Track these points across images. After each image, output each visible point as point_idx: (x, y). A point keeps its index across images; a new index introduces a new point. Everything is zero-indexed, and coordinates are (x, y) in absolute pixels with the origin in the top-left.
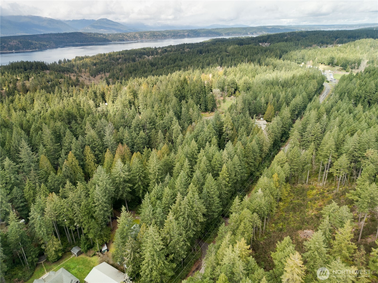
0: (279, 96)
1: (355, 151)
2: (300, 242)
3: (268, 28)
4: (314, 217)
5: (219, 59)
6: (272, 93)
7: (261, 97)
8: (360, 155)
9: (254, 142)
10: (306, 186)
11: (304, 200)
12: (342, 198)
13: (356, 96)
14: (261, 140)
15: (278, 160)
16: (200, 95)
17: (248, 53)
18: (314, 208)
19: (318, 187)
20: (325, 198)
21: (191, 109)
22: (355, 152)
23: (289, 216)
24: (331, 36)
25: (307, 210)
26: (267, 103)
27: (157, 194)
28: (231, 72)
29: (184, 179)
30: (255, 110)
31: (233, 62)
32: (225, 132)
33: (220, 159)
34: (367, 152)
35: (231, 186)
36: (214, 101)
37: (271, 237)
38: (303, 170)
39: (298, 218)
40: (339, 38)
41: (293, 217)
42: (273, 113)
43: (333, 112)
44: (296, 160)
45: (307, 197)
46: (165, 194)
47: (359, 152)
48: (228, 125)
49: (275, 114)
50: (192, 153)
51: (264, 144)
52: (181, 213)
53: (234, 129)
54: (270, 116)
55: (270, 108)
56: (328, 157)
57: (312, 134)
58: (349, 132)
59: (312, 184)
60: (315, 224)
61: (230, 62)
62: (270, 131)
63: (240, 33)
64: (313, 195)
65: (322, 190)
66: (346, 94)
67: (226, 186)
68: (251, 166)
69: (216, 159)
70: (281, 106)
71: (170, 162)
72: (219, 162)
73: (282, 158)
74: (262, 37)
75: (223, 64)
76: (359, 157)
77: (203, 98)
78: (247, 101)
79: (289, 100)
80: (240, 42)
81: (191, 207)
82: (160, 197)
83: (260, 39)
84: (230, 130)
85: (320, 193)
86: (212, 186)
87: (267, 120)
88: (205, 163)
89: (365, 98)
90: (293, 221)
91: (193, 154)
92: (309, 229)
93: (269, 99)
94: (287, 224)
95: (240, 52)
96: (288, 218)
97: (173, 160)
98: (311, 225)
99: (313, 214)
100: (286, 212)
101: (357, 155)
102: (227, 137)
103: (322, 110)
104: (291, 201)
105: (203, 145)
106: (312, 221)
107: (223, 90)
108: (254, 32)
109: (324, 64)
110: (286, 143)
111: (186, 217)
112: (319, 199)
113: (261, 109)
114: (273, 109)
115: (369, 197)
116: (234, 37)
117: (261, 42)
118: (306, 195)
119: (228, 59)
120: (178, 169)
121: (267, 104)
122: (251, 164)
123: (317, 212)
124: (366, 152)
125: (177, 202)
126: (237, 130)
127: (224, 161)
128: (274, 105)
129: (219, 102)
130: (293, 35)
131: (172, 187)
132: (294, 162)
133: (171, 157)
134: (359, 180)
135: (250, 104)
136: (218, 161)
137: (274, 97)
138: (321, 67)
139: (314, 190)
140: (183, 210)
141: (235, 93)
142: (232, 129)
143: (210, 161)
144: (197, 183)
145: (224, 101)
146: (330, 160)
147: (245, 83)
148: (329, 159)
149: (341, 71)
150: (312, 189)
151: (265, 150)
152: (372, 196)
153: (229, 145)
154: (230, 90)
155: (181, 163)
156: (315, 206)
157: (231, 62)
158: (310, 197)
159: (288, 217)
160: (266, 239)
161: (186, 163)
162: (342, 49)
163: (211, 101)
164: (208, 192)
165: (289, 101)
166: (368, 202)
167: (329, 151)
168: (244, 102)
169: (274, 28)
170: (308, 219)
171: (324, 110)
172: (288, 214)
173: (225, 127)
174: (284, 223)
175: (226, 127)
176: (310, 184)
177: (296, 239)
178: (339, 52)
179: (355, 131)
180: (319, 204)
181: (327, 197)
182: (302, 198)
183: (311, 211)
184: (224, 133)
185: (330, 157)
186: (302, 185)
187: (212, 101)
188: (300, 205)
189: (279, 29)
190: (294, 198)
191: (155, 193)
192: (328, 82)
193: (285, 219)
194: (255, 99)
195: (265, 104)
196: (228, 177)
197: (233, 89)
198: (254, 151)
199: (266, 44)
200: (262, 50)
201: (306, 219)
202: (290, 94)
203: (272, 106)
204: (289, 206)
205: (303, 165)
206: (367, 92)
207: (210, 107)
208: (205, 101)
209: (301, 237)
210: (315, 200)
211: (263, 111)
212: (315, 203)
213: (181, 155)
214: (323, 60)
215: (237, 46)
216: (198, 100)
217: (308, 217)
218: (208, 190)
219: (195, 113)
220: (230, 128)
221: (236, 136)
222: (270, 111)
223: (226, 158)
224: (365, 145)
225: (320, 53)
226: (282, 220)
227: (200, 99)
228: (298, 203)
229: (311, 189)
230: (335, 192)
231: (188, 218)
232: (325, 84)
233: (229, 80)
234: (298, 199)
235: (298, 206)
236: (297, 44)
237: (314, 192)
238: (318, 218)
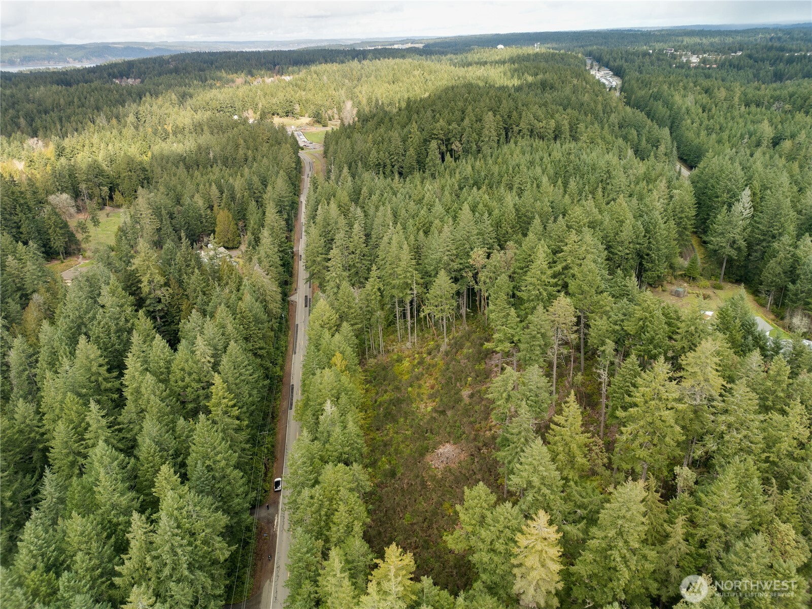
0: (232, 189)
1: (452, 261)
2: (442, 479)
3: (116, 48)
4: (434, 415)
5: (22, 121)
6: (213, 184)
7: (193, 196)
8: (461, 267)
9: (248, 298)
10: (383, 359)
11: (397, 388)
12: (459, 357)
13: (377, 165)
14: (259, 289)
15: (321, 322)
16: (15, 218)
17: (97, 101)
18: (425, 397)
19: (407, 353)
20: (431, 369)
21: (10, 258)
22: (452, 263)
23: (387, 435)
24: (263, 61)
25: (414, 406)
26: (211, 207)
27: (42, 555)
28: (79, 147)
29: (116, 463)
30: (187, 229)
31: (68, 125)
32: (152, 296)
33: (195, 365)
34: (473, 257)
35: (247, 426)
36: (65, 225)
37: (381, 501)
38: (369, 326)
39: (407, 430)
40: (278, 64)
41: (397, 433)
42: (232, 227)
43: (364, 199)
44: (352, 311)
45: (400, 381)
46: (73, 538)
47: (458, 260)
48: (151, 274)
49: (238, 229)
50: (93, 378)
51: (268, 298)
52: (167, 571)
53: (173, 282)
54: (230, 236)
55: (223, 218)
56: (407, 286)
57: (351, 249)
58: (419, 230)
59: (393, 350)
60: (446, 427)
61: (59, 127)
62: (266, 263)
63: (49, 58)
64: (408, 372)
65: (417, 356)
66: (360, 164)
67: (238, 430)
68: (261, 356)
69: (183, 369)
70: (246, 209)
71: (21, 432)
72: (194, 376)
73: (328, 315)
74: (115, 65)
75: (40, 133)
76: (461, 270)
77: (29, 225)
78: (164, 212)
79: (256, 191)
80: (64, 79)
81: (187, 537)
82: (56, 559)
83: (110, 70)
84: (161, 286)
85: (419, 363)
86: (215, 448)
87: (226, 245)
88: (158, 393)
89: (393, 166)
90: (402, 442)
91: (97, 381)
92: (440, 443)
93: (212, 197)
94: (396, 454)
95: (76, 100)
96: (391, 440)
97: (28, 421)
98: (438, 434)
99: (429, 409)
100: (378, 430)
101: (456, 267)
102: (159, 307)
103: (342, 198)
104: (376, 402)
105: (113, 345)
106: (436, 424)
107: (77, 195)
108: (83, 57)
109: (278, 114)
110: (294, 285)
111: (186, 573)
112: (423, 375)
113: (201, 223)
114: (231, 219)
115: (539, 335)
116: (32, 68)
117: (116, 77)
118: (395, 378)
119: (48, 119)
120: (66, 442)
121: (212, 210)
122: (260, 352)
123: (434, 401)
124: (469, 256)
125: (135, 546)
126: (180, 282)
127: (205, 368)
128: (229, 210)
129: (83, 227)
130: (184, 60)
132: (350, 316)
133: (16, 416)
134: (492, 312)
135: (171, 216)
136: (190, 374)
137: (222, 192)
138: (277, 121)
139: (403, 362)
140: (167, 558)
141: (111, 198)
142: (167, 284)
143: (165, 381)
144: (161, 457)
145: (96, 223)
146: (415, 292)
147: (130, 171)
148: (411, 289)
149: (313, 125)
150: (399, 360)
151: (274, 311)
152: (543, 331)
154: (96, 191)
155: (72, 421)
156: (422, 391)
157: (62, 126)
158: (406, 377)
159: (388, 438)
160: (375, 510)
161: (95, 414)
162: (299, 82)
163: (56, 226)
164: (209, 469)
165: (259, 194)
166: (540, 346)
167: (408, 274)
168: (157, 212)
169: (129, 48)
170: (428, 423)
171: (347, 198)
172: (385, 432)
173: (145, 283)
174: (390, 454)
175: (150, 282)
176: (388, 351)
177: (430, 476)
178: (296, 89)
179: (427, 225)
180: (428, 384)
181: (435, 366)
182: (391, 387)
183: (422, 406)
184: (146, 298)
185: (414, 286)
186: (376, 361)
187: (61, 228)
188: (397, 402)
189: (141, 50)
190: (377, 394)
191: (34, 556)
192: (302, 149)
193: (385, 445)
194: (178, 201)
195: (209, 212)
196: (234, 406)
197: (106, 189)
198: (257, 321)
199: (130, 81)
200: (130, 94)
201: (426, 426)
202: (255, 179)
203: (226, 211)
204: (378, 414)
205: (368, 317)
206: (392, 155)
207: (58, 243)
208: (39, 231)
209: (436, 468)
210: (418, 379)
211: (206, 226)
212: (420, 387)
213: (59, 398)
214: (274, 107)
215: (55, 88)
216: (14, 230)
217: (425, 421)
218: (208, 463)
219: (30, 266)
220: (162, 282)
221: (181, 298)
222: (226, 222)
223: (208, 358)
224: (464, 244)
225: (262, 93)
226: (382, 451)
227: (19, 228)
228: (391, 400)
229: (397, 361)
230: (443, 348)
231: (191, 572)
232: (301, 154)
233: (84, 169)
234: (386, 392)
235: (395, 406)
236: (203, 78)
237: (406, 363)
238: (443, 412)
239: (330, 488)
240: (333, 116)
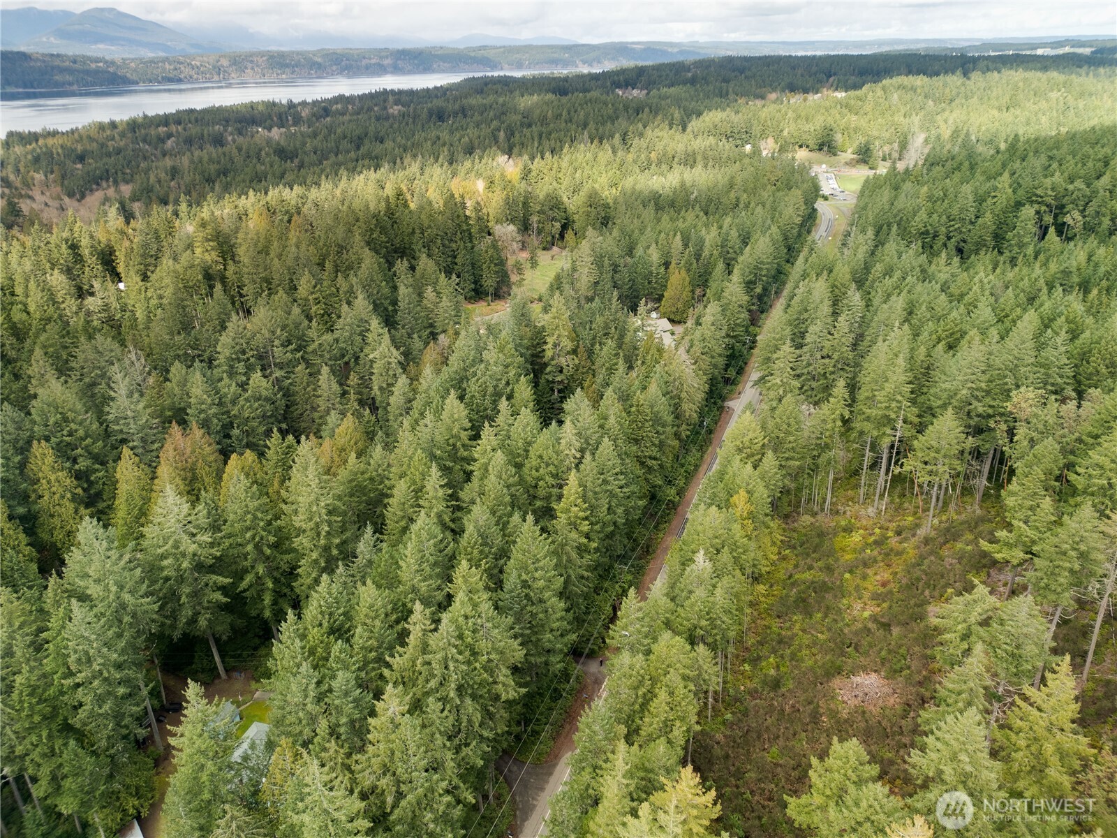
0: (701, 243)
1: (976, 398)
2: (846, 721)
3: (634, 49)
4: (871, 625)
5: (502, 135)
6: (679, 234)
7: (648, 247)
8: (990, 411)
9: (654, 389)
10: (824, 520)
11: (829, 569)
12: (945, 552)
13: (922, 233)
14: (675, 380)
15: (738, 443)
16: (454, 246)
17: (587, 116)
18: (867, 595)
19: (864, 523)
20: (892, 556)
21: (430, 289)
22: (975, 403)
23: (790, 628)
24: (814, 69)
25: (845, 601)
26: (667, 265)
27: (331, 614)
28: (545, 171)
29: (432, 542)
30: (631, 288)
31: (546, 143)
32: (553, 363)
33: (555, 456)
34: (1015, 399)
35: (597, 550)
36: (502, 263)
37: (746, 714)
38: (815, 468)
39: (822, 633)
40: (835, 74)
41: (804, 631)
42: (686, 294)
43: (874, 281)
44: (791, 439)
45: (837, 560)
46: (362, 610)
47: (988, 400)
48: (559, 336)
49: (693, 298)
50: (451, 441)
51: (684, 395)
52: (433, 684)
53: (581, 350)
54: (679, 305)
55: (678, 280)
56: (888, 421)
57: (825, 352)
58: (939, 340)
59: (845, 513)
60: (881, 649)
61: (536, 144)
62: (697, 349)
63: (555, 62)
64: (855, 550)
65: (877, 531)
66: (895, 228)
67: (581, 550)
68: (650, 470)
69: (541, 457)
70: (711, 273)
71: (372, 479)
72: (551, 468)
73: (751, 435)
74: (623, 71)
75: (516, 150)
76: (990, 416)
77: (465, 255)
78: (606, 262)
79: (731, 251)
80: (561, 87)
81: (467, 653)
82: (342, 625)
83: (616, 78)
84: (568, 353)
85: (876, 542)
86: (538, 560)
87: (672, 316)
88: (504, 476)
89: (949, 238)
90: (808, 646)
91: (454, 445)
92: (865, 669)
93: (673, 251)
94: (792, 659)
95: (564, 113)
96: (792, 638)
97: (380, 471)
98: (867, 654)
99: (866, 614)
100: (779, 617)
101: (980, 410)
102: (559, 379)
103: (841, 275)
104: (790, 577)
105: (486, 409)
106: (868, 639)
107: (525, 227)
108: (594, 60)
109: (807, 147)
110: (740, 387)
111: (452, 694)
112: (875, 561)
113: (650, 283)
114: (686, 283)
115: (1073, 553)
116: (536, 72)
117: (619, 87)
118: (831, 553)
119: (528, 134)
120: (404, 504)
121: (667, 268)
122: (650, 462)
123: (878, 605)
124: (1008, 398)
125: (412, 640)
126: (590, 353)
127: (567, 462)
128: (688, 271)
129: (519, 268)
130: (708, 67)
131: (389, 581)
132: (787, 446)
133: (372, 461)
134: (1012, 494)
135: (615, 269)
136: (547, 465)
137: (686, 245)
138: (802, 154)
139: (853, 534)
140: (437, 669)
141: (562, 236)
142: (574, 352)
143: (519, 466)
144: (481, 552)
145: (534, 263)
146: (898, 434)
147: (591, 206)
148: (894, 429)
149: (854, 166)
150: (848, 530)
151: (687, 414)
152: (1083, 547)
153: (577, 405)
154: (548, 227)
155: (414, 483)
156: (867, 584)
157: (540, 144)
158: (848, 557)
159: (789, 633)
160: (732, 724)
161: (434, 481)
162: (852, 102)
163: (491, 262)
164: (525, 584)
165: (733, 255)
166: (1071, 571)
167: (894, 404)
168: (598, 262)
169: (650, 49)
170: (856, 633)
171: (848, 276)
172: (788, 624)
173: (549, 346)
174: (782, 657)
175: (555, 345)
176: (837, 512)
177: (829, 709)
178: (845, 111)
179: (958, 335)
180: (878, 578)
181: (899, 553)
182: (820, 564)
183: (858, 606)
184: (546, 365)
185: (900, 424)
186: (813, 520)
187: (496, 265)
188: (822, 588)
189: (664, 53)
190: (796, 566)
191: (322, 613)
192: (826, 198)
193: (780, 642)
194: (630, 252)
195: (662, 269)
196: (586, 518)
197: (558, 225)
198: (657, 420)
199: (635, 92)
200: (626, 108)
201: (851, 636)
202: (734, 233)
203: (683, 272)
204: (787, 596)
205: (815, 453)
206: (953, 220)
207: (489, 282)
208: (473, 264)
209: (844, 702)
210: (865, 565)
211: (655, 288)
212: (864, 577)
213: (410, 453)
214: (804, 137)
215: (550, 96)
216: (449, 259)
217: (854, 628)
218: (524, 577)
219: (445, 303)
220: (569, 349)
221: (587, 372)
222: (679, 287)
223: (573, 451)
224: (1005, 377)
225: (794, 115)
226: (773, 648)
227: (455, 257)
228: (813, 582)
229: (845, 530)
230: (921, 532)
231: (460, 696)
232: (820, 205)
233: (541, 197)
234: (810, 568)
235: (816, 592)
236: (724, 92)
237: (856, 537)
238: (886, 626)
239: (659, 664)
240: (890, 155)
